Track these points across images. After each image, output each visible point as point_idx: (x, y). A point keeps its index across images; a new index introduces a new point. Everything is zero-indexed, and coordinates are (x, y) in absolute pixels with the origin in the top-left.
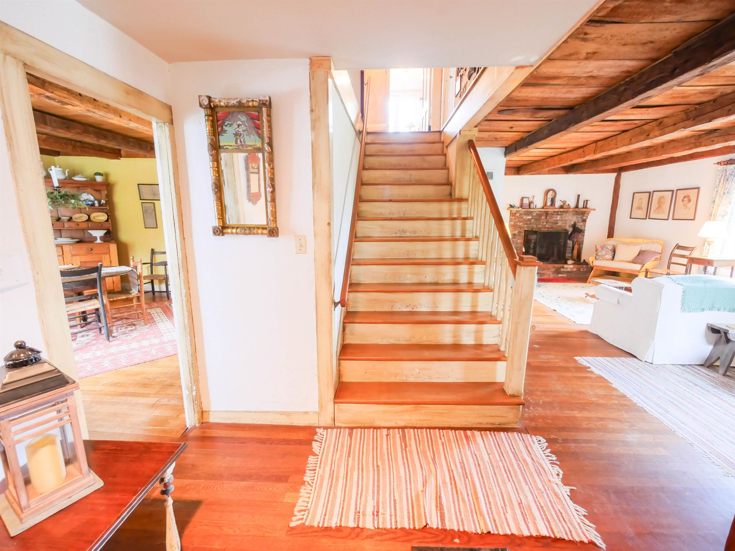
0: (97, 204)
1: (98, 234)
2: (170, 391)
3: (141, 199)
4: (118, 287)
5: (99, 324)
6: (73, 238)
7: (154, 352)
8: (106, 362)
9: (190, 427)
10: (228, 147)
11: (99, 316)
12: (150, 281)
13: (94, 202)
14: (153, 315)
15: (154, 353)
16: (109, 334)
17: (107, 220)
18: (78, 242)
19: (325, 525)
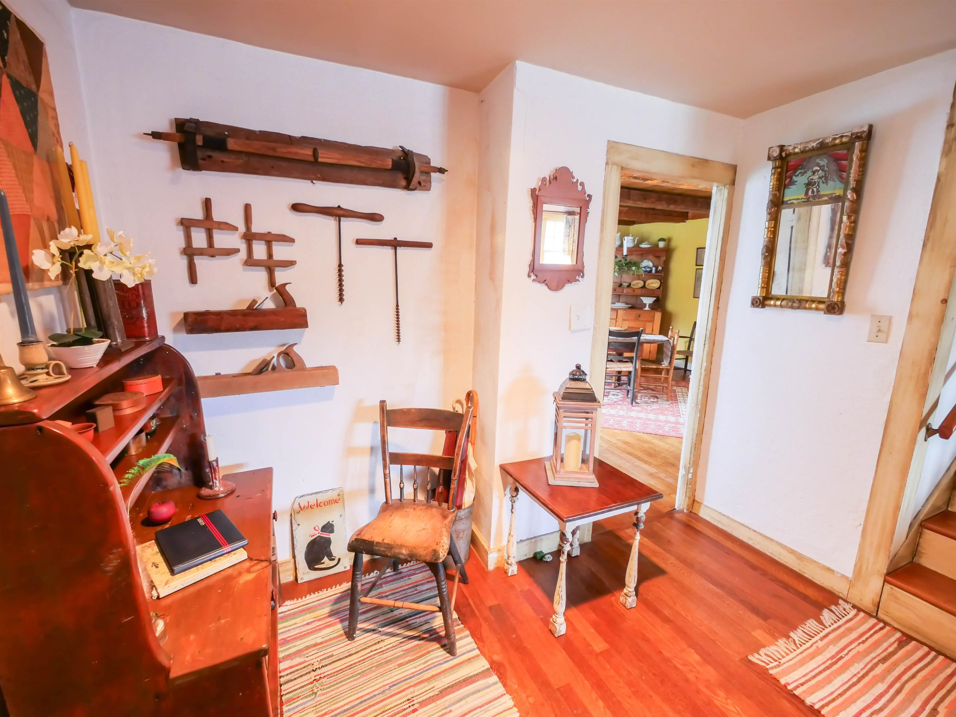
0: (654, 271)
1: (648, 301)
2: (670, 470)
3: (697, 265)
4: (654, 357)
5: (628, 387)
6: (627, 304)
7: (667, 428)
8: (625, 422)
9: (677, 509)
10: (794, 201)
11: (629, 380)
12: (685, 357)
13: (651, 268)
14: (677, 393)
15: (667, 430)
16: (634, 398)
17: (659, 288)
18: (630, 308)
19: (796, 692)
